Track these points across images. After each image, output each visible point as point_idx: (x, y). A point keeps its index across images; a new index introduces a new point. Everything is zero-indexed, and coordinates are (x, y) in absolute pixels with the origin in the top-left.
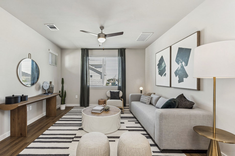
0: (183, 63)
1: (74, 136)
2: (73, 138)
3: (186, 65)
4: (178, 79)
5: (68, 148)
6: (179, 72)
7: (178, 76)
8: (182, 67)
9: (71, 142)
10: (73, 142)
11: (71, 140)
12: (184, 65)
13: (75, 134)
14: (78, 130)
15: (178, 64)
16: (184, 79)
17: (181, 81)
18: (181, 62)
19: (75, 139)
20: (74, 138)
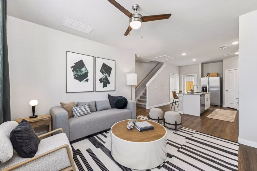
0: (107, 75)
1: (180, 150)
2: (182, 148)
3: (109, 76)
4: (103, 85)
5: (186, 142)
6: (103, 80)
7: (102, 83)
8: (106, 77)
9: (184, 145)
10: (182, 145)
11: (183, 147)
12: (107, 76)
13: (178, 151)
14: (174, 156)
15: (103, 74)
16: (108, 85)
17: (105, 86)
18: (106, 74)
19: (180, 146)
20: (180, 148)
